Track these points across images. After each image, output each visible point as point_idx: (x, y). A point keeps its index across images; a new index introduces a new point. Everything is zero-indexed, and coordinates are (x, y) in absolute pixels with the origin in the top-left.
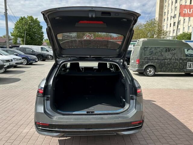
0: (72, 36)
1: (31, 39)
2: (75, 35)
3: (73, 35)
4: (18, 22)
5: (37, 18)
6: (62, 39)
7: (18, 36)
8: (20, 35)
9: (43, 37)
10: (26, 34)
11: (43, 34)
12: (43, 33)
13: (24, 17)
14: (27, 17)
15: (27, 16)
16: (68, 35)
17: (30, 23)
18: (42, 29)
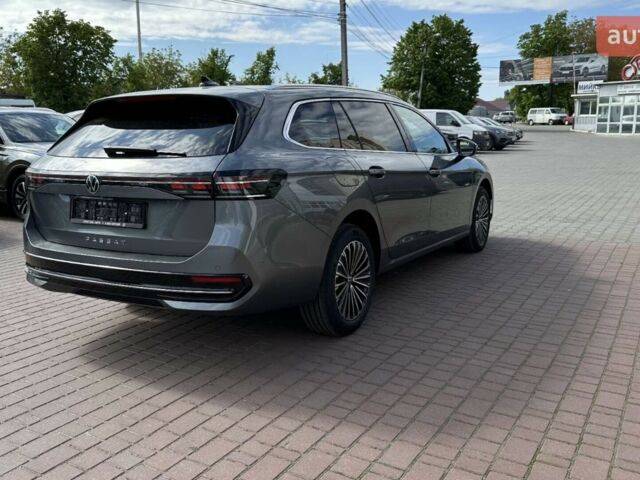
0: (591, 71)
1: (439, 91)
2: (604, 66)
3: (593, 64)
4: (403, 40)
5: (462, 21)
6: (548, 82)
7: (402, 84)
8: (406, 82)
9: (478, 80)
10: (425, 78)
11: (480, 73)
12: (480, 69)
13: (422, 22)
14: (432, 21)
15: (432, 19)
16: (571, 68)
17: (438, 39)
18: (475, 55)
